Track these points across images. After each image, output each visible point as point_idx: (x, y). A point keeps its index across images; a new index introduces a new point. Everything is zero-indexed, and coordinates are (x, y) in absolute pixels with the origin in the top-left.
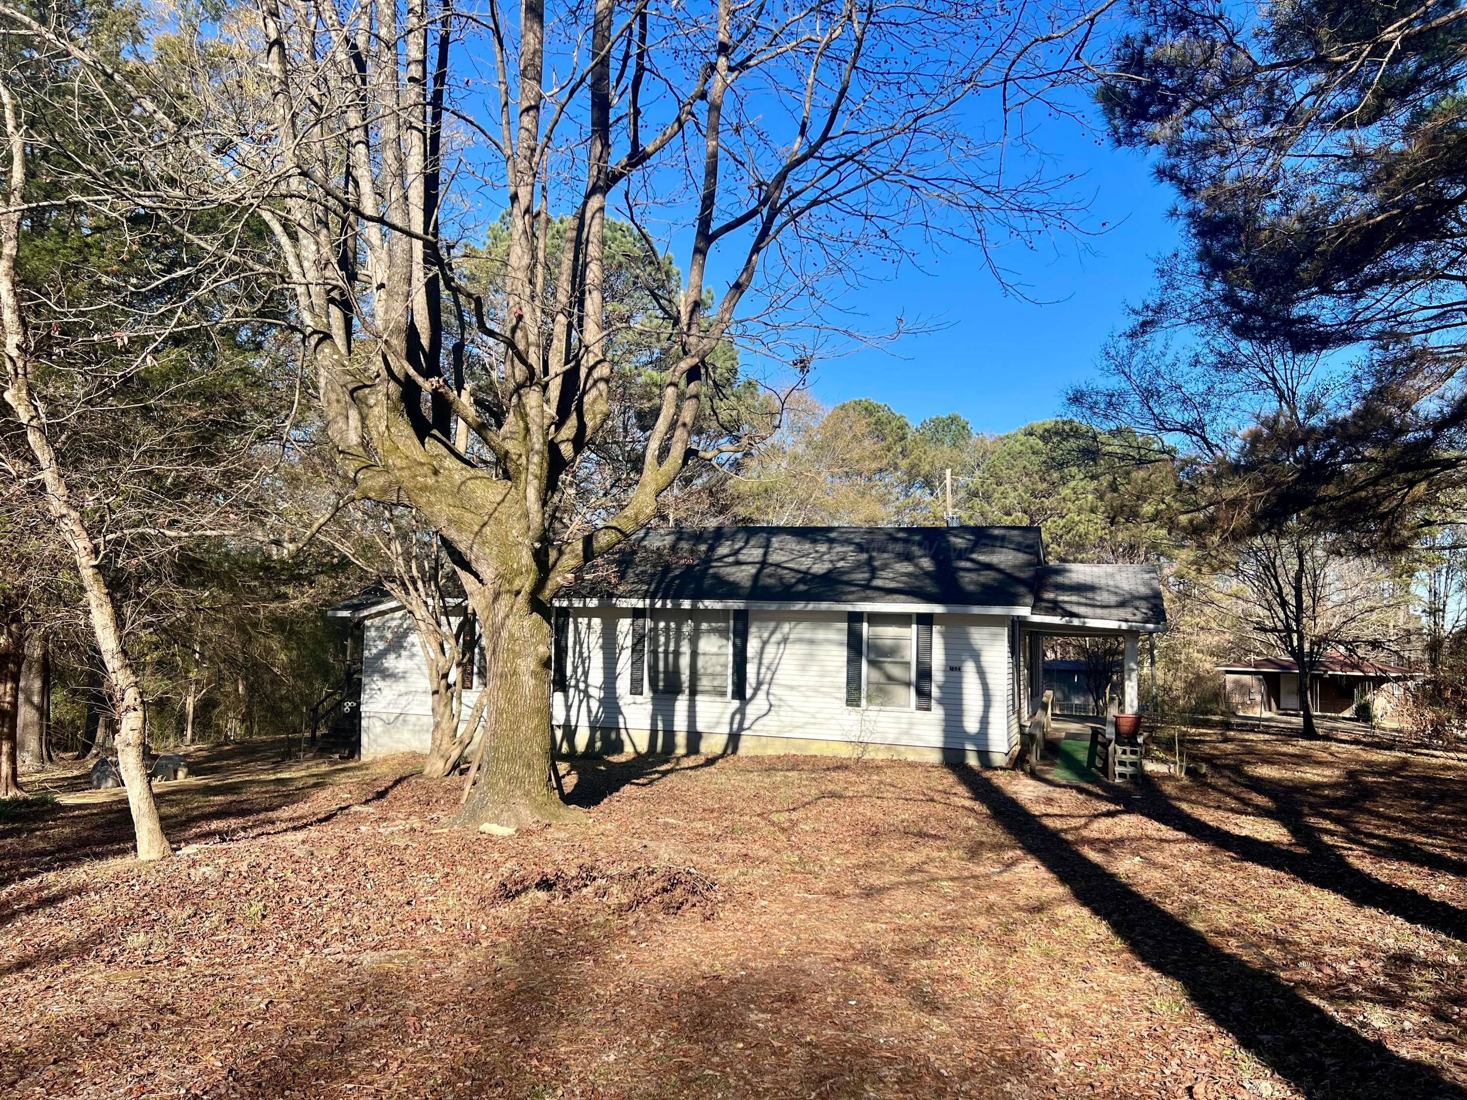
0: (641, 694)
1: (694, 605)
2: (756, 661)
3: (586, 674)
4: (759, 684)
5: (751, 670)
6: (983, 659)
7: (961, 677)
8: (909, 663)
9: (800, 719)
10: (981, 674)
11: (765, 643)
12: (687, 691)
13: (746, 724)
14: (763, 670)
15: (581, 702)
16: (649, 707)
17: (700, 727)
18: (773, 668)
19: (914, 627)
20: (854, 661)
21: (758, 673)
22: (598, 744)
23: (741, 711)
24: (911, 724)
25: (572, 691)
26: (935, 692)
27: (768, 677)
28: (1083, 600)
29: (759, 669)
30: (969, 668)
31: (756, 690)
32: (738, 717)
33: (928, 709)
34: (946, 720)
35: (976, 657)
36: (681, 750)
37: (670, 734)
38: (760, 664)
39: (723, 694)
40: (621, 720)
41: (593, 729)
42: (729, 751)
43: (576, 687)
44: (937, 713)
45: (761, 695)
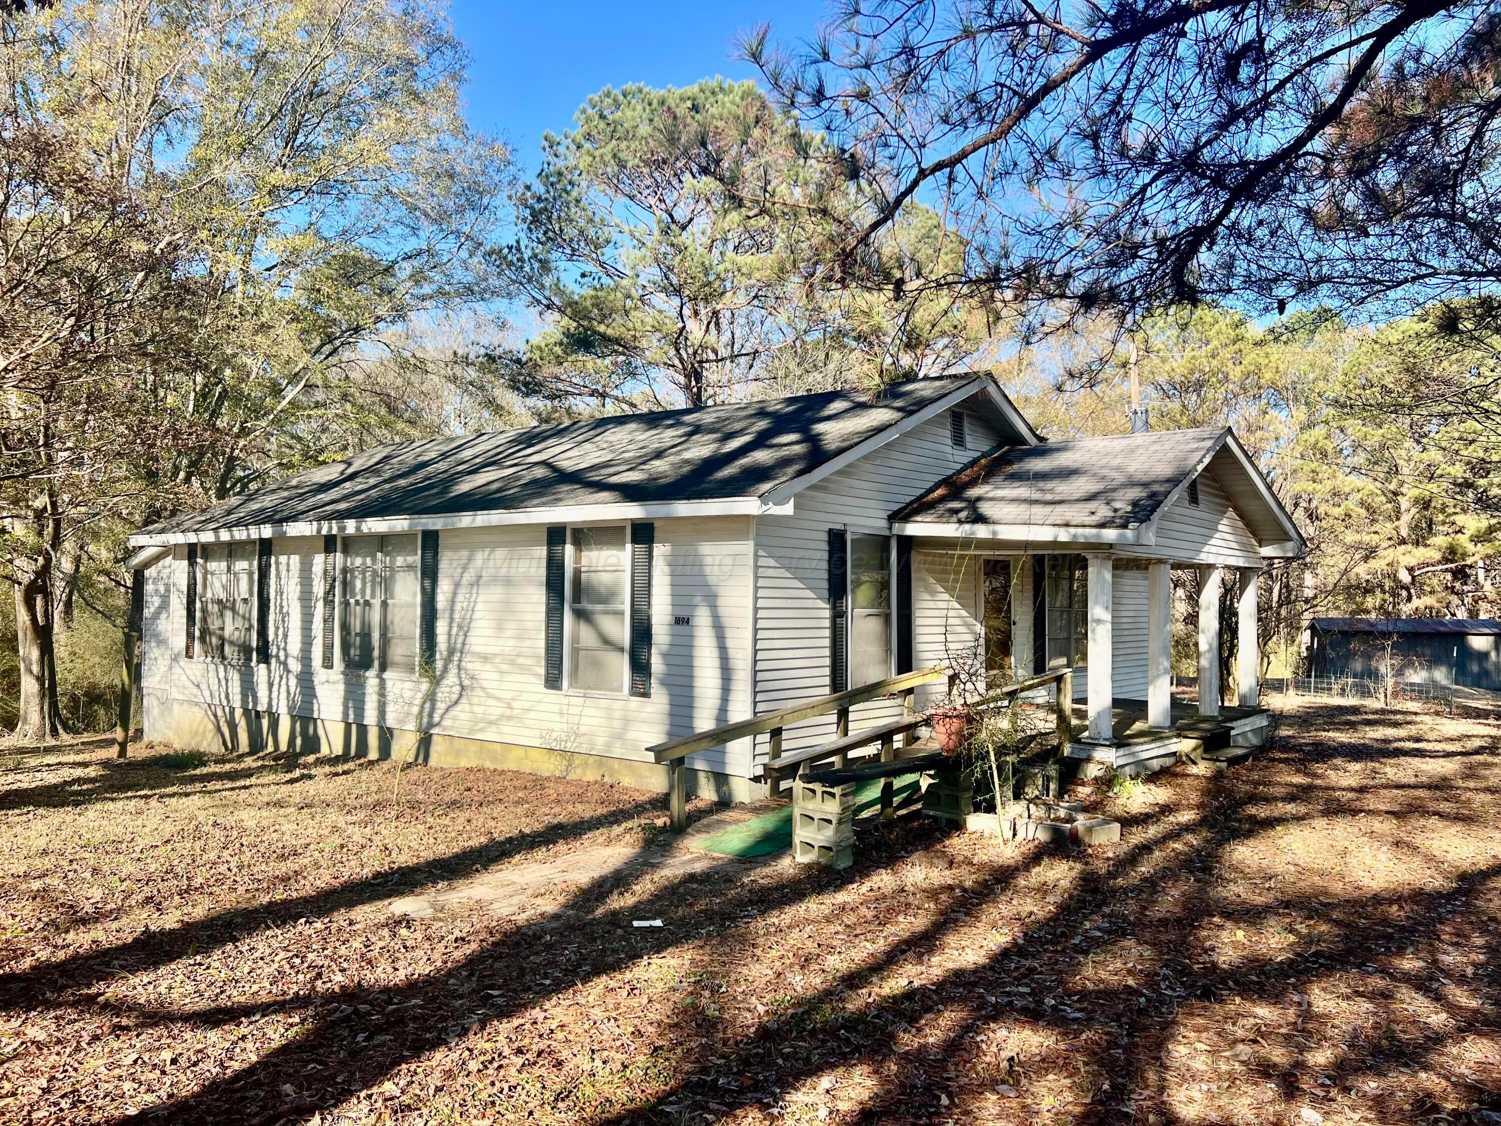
0: (331, 667)
1: (358, 529)
2: (447, 615)
3: (286, 636)
4: (451, 652)
5: (441, 627)
6: (721, 602)
7: (692, 636)
8: (622, 613)
9: (496, 710)
10: (719, 630)
11: (457, 585)
12: (376, 664)
13: (436, 719)
14: (454, 630)
15: (281, 677)
16: (341, 687)
17: (390, 722)
18: (465, 623)
19: (629, 546)
20: (554, 613)
21: (449, 635)
22: (299, 741)
23: (431, 697)
24: (627, 721)
25: (273, 661)
26: (657, 664)
27: (460, 640)
28: (1037, 496)
29: (451, 627)
30: (702, 619)
31: (448, 660)
32: (427, 705)
33: (646, 695)
34: (671, 715)
35: (712, 600)
36: (373, 755)
37: (363, 729)
38: (452, 619)
39: (412, 670)
40: (316, 707)
41: (293, 718)
42: (420, 761)
43: (277, 656)
44: (659, 699)
45: (453, 671)
